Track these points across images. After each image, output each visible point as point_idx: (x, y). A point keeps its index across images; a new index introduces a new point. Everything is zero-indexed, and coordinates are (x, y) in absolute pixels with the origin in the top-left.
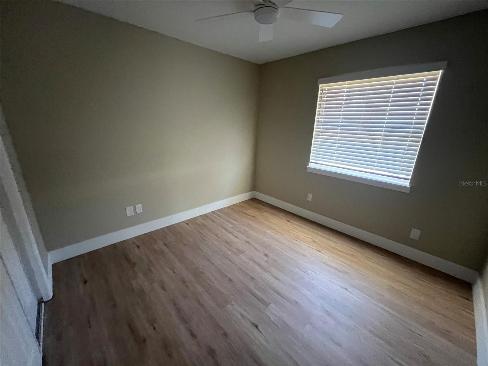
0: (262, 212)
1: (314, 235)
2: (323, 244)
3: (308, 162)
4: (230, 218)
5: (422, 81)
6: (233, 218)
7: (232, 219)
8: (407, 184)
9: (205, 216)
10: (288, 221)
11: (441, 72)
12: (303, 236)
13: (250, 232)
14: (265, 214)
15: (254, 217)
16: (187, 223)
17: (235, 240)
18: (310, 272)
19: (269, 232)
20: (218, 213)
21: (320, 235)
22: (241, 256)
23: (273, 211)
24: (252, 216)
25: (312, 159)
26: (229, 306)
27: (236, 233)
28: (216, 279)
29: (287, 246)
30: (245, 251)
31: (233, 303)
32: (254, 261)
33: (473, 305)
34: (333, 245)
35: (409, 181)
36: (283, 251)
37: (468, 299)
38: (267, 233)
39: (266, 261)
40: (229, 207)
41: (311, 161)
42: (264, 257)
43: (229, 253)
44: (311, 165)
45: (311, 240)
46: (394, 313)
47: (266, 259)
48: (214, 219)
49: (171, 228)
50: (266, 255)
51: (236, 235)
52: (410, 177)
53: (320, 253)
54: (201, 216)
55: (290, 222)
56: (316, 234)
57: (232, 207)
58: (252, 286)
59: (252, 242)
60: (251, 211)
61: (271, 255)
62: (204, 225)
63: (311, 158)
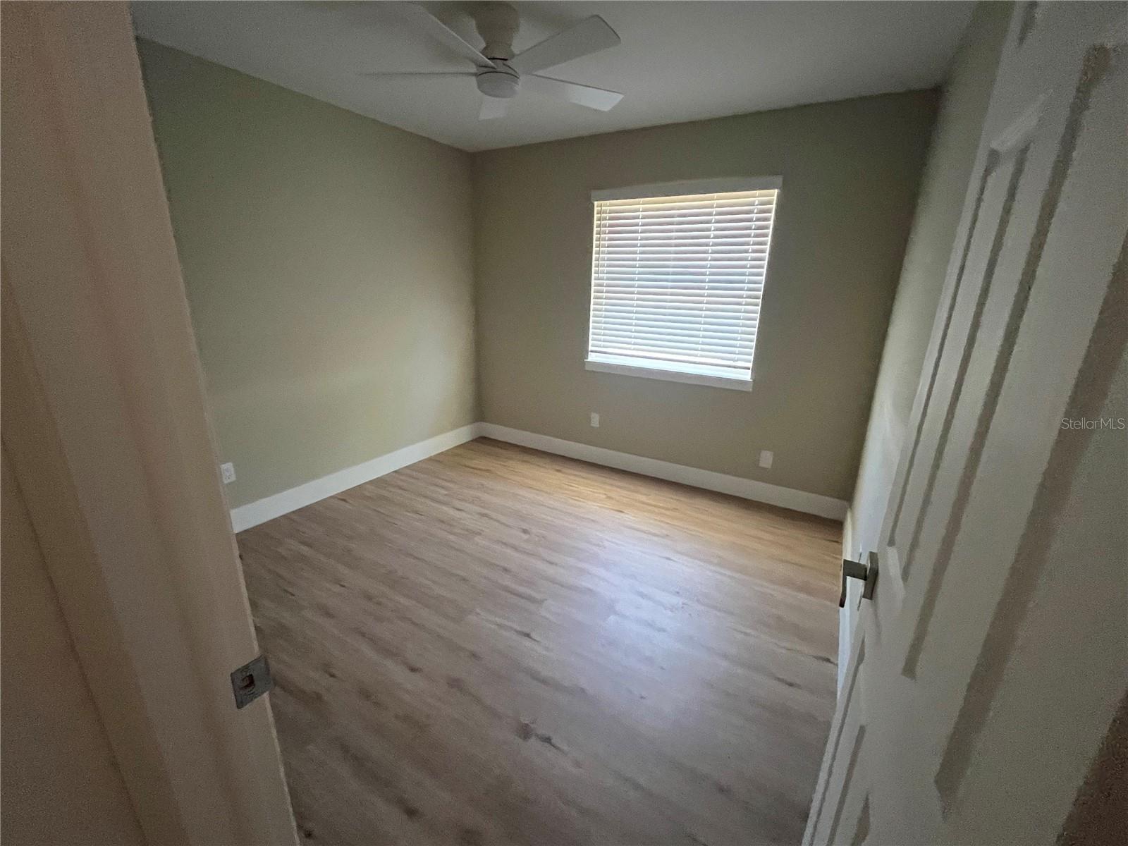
0: (505, 462)
1: (608, 487)
2: (625, 500)
3: (587, 352)
4: (440, 478)
5: (752, 204)
6: (445, 478)
7: (443, 479)
8: (747, 376)
9: (379, 482)
10: (558, 471)
11: (776, 191)
12: (589, 492)
13: (485, 497)
14: (510, 463)
15: (488, 471)
16: (344, 497)
17: (457, 514)
18: (606, 544)
19: (522, 492)
20: (408, 471)
21: (618, 487)
22: (476, 539)
23: (526, 457)
24: (485, 470)
25: (593, 346)
26: (472, 618)
27: (458, 504)
28: (434, 582)
29: (561, 511)
30: (483, 531)
31: (478, 610)
32: (505, 544)
33: (842, 549)
34: (644, 498)
35: (750, 371)
36: (555, 520)
37: (837, 542)
38: (519, 495)
39: (527, 541)
40: (431, 460)
41: (590, 348)
42: (523, 535)
43: (452, 537)
44: (592, 357)
45: (604, 496)
46: (737, 575)
47: (526, 537)
48: (400, 483)
49: (306, 513)
50: (525, 531)
51: (460, 507)
52: (750, 365)
53: (622, 515)
54: (371, 482)
55: (564, 473)
56: (612, 485)
57: (438, 459)
58: (507, 581)
59: (493, 515)
60: (481, 462)
61: (534, 530)
62: (384, 498)
63: (591, 342)
